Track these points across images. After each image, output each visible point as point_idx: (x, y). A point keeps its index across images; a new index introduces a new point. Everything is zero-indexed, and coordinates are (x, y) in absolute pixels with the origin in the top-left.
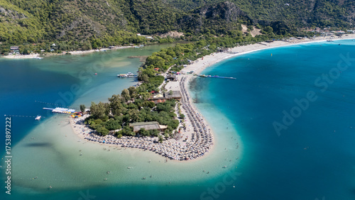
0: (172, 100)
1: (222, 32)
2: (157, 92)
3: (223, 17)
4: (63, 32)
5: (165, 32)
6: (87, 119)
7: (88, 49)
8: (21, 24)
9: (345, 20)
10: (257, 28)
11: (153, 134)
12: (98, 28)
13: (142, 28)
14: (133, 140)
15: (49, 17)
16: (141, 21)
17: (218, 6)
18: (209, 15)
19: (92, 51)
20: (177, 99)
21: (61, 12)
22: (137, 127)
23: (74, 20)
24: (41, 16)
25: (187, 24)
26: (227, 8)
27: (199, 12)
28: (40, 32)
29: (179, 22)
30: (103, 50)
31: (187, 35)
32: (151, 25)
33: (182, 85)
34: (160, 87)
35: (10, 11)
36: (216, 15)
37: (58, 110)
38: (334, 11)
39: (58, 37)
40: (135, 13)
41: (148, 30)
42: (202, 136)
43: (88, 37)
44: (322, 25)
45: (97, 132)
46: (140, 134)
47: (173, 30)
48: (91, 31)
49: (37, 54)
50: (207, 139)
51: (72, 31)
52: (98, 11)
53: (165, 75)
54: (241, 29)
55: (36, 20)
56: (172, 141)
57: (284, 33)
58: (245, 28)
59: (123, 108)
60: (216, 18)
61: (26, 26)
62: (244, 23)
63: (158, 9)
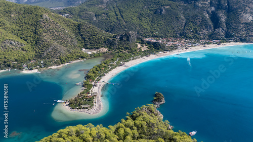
0: (94, 96)
1: (127, 48)
2: (89, 93)
3: (128, 40)
4: (45, 53)
5: (98, 48)
6: (69, 104)
7: (60, 65)
8: (23, 49)
9: (199, 34)
10: (146, 45)
11: (87, 108)
12: (63, 49)
13: (86, 45)
14: (82, 110)
15: (36, 43)
16: (85, 41)
17: (126, 34)
18: (121, 39)
19: (62, 65)
20: (95, 96)
21: (42, 41)
22: (83, 106)
23: (50, 46)
24: (31, 43)
25: (110, 44)
26: (130, 36)
27: (116, 37)
28: (33, 53)
29: (105, 43)
30: (66, 64)
31: (109, 50)
32: (91, 43)
33: (99, 88)
34: (90, 91)
35: (16, 43)
36: (125, 39)
37: (59, 101)
38: (194, 29)
39: (43, 56)
40: (82, 35)
41: (89, 46)
42: (99, 108)
43: (58, 55)
44: (186, 37)
45: (72, 108)
46: (83, 108)
47: (102, 47)
48: (60, 53)
49: (37, 70)
50: (100, 109)
51: (50, 52)
52: (61, 37)
53: (93, 83)
54: (137, 46)
55: (29, 45)
56: (91, 110)
57: (158, 49)
58: (139, 46)
59: (79, 101)
60: (125, 41)
61: (25, 50)
62: (139, 43)
63: (94, 33)
